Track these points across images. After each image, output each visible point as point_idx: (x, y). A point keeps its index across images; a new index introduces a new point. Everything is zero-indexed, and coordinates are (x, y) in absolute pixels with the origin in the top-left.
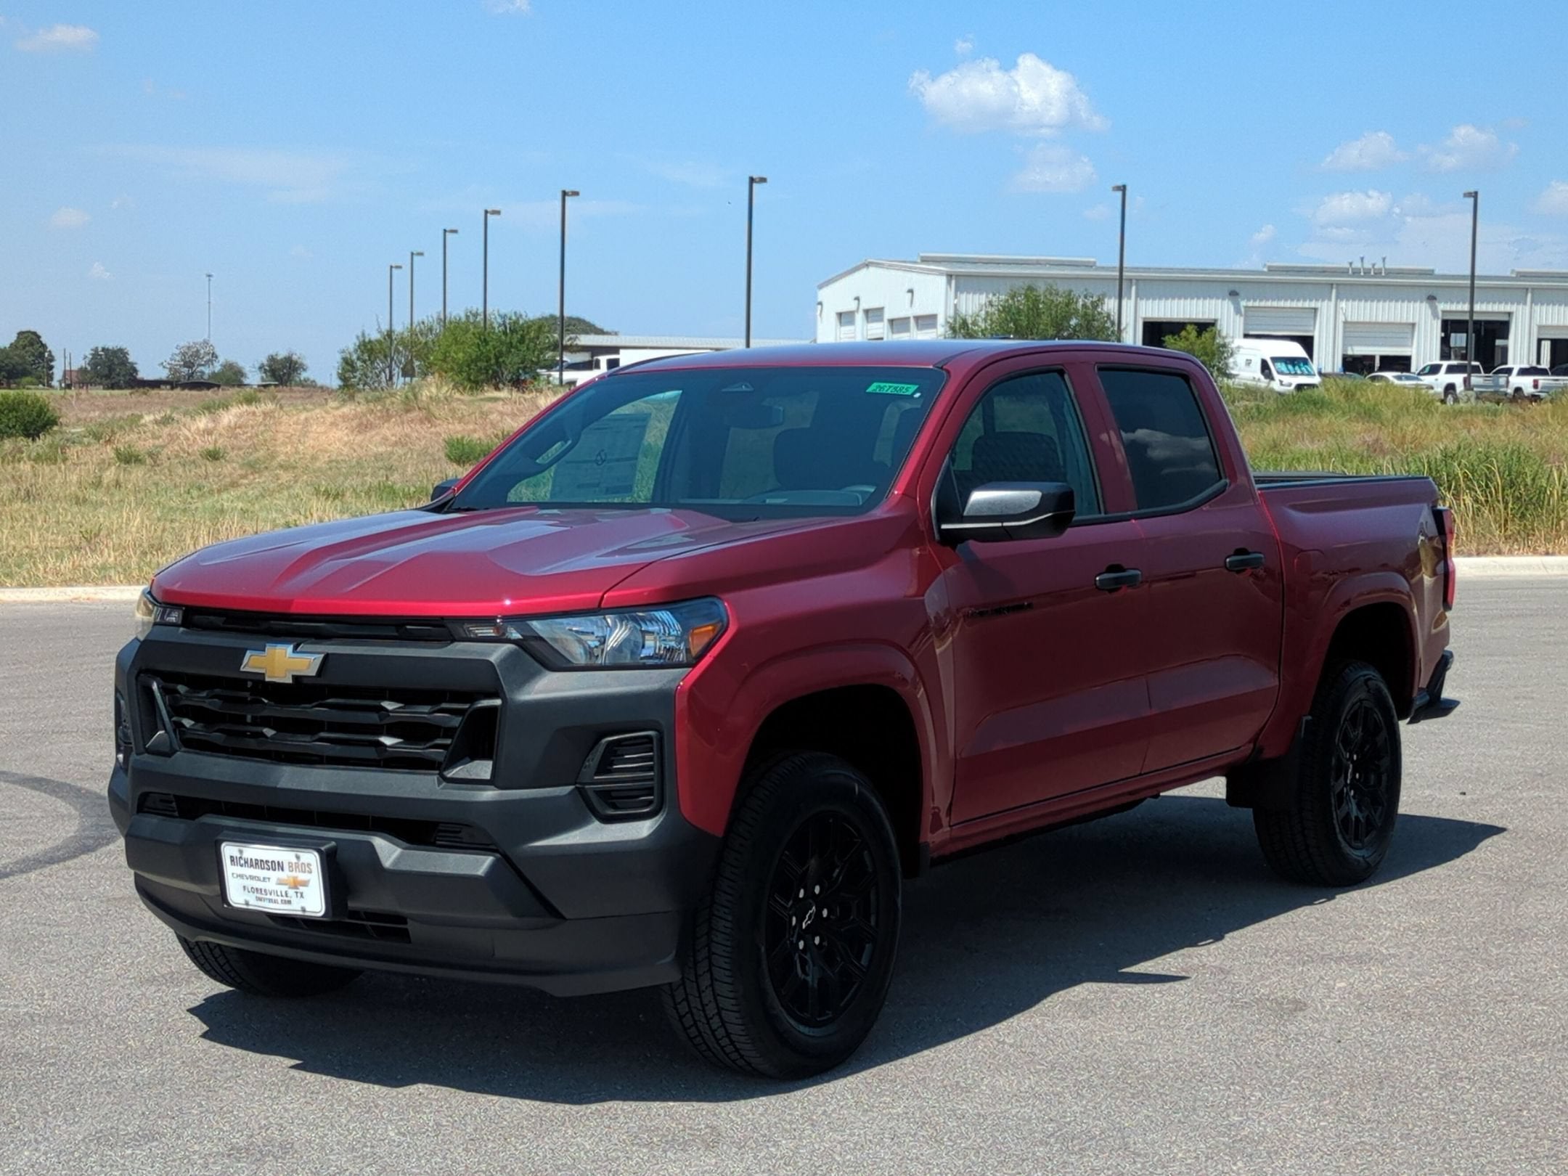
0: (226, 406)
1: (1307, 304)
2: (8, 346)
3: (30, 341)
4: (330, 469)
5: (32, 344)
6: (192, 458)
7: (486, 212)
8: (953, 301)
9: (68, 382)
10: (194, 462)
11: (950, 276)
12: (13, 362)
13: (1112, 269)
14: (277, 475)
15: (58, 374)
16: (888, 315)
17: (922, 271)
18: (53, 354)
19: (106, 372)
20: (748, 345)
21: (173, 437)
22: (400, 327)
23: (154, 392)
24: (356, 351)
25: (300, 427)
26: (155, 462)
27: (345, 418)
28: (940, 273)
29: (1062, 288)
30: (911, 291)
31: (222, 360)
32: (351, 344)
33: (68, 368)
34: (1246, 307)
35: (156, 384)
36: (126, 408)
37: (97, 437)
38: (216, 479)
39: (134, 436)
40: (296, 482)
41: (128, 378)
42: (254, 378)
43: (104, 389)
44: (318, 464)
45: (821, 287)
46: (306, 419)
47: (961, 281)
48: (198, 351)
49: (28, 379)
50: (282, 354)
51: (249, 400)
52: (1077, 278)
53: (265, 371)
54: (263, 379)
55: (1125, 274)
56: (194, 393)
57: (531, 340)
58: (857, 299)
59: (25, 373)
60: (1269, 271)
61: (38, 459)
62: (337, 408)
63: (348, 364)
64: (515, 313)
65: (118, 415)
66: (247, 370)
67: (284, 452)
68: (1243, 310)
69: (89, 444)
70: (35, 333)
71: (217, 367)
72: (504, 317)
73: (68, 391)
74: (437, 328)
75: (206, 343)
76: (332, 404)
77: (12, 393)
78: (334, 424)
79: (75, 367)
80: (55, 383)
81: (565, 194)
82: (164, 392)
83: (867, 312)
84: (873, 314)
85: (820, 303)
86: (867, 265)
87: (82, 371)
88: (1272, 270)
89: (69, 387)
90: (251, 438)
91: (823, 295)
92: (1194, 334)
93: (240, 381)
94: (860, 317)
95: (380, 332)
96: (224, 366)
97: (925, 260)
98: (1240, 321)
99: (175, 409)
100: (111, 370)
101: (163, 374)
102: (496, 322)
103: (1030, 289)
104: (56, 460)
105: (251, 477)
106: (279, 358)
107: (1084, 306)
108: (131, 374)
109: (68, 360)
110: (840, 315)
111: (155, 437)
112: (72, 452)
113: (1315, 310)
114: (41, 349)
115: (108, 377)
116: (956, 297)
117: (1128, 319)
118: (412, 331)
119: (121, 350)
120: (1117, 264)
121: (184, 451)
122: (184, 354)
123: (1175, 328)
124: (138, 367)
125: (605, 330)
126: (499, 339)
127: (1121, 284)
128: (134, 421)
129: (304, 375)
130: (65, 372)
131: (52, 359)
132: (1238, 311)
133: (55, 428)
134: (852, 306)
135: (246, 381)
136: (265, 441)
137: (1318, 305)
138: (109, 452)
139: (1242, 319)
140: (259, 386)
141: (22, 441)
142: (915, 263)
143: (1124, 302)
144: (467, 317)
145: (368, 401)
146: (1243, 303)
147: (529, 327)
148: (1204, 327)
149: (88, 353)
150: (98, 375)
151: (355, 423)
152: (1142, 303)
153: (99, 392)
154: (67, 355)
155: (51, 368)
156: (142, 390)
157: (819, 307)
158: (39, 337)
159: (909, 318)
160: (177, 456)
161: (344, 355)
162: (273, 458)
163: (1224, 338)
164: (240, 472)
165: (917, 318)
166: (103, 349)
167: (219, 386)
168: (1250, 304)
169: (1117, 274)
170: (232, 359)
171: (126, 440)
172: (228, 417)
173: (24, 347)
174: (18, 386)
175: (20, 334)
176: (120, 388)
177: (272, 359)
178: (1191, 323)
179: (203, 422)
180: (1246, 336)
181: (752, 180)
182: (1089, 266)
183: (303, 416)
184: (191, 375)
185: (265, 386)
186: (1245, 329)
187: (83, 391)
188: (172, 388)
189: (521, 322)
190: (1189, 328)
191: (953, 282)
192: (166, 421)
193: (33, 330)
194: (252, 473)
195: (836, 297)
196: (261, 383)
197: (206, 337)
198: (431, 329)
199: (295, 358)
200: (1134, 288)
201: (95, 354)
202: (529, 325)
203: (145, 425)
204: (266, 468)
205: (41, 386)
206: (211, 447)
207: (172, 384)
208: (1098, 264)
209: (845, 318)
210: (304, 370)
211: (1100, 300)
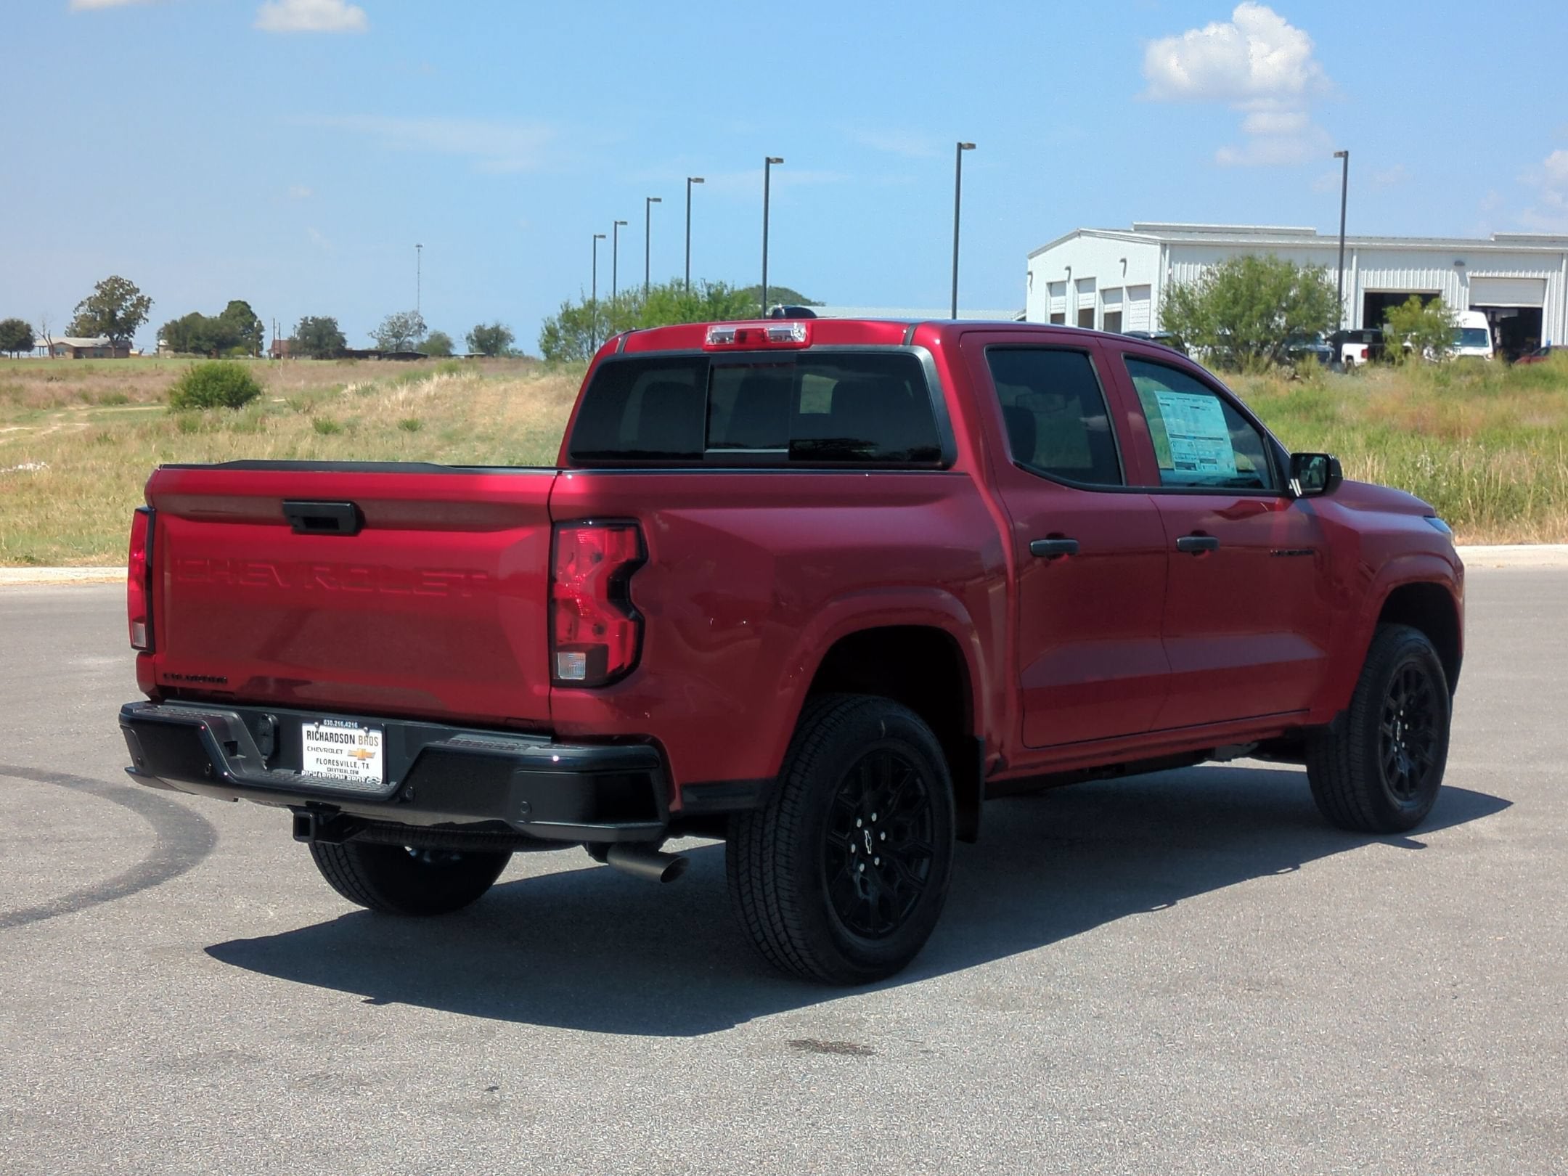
0: (428, 377)
1: (1536, 275)
2: (218, 316)
3: (240, 311)
4: (528, 441)
5: (242, 314)
6: (389, 429)
7: (689, 180)
8: (1167, 271)
9: (277, 352)
10: (391, 433)
11: (1164, 245)
12: (223, 331)
13: (1334, 238)
14: (474, 447)
15: (267, 344)
16: (1100, 285)
17: (1134, 240)
18: (263, 324)
19: (315, 342)
20: (954, 316)
21: (371, 408)
22: (603, 296)
23: (361, 362)
24: (559, 320)
25: (499, 397)
26: (353, 433)
27: (543, 389)
28: (1155, 242)
29: (1282, 257)
30: (1124, 261)
31: (430, 330)
32: (555, 313)
33: (277, 338)
34: (1472, 278)
35: (363, 355)
36: (333, 378)
37: (296, 407)
38: (412, 451)
39: (333, 407)
40: (493, 454)
41: (337, 347)
42: (461, 349)
43: (312, 359)
44: (515, 436)
45: (1031, 257)
46: (505, 390)
47: (1176, 250)
48: (407, 322)
49: (237, 349)
50: (489, 325)
51: (451, 370)
52: (1296, 247)
53: (472, 342)
54: (471, 350)
55: (1346, 243)
56: (401, 363)
57: (736, 310)
58: (1068, 269)
59: (235, 343)
60: (1496, 240)
61: (237, 429)
62: (537, 379)
63: (551, 334)
64: (721, 283)
65: (324, 384)
66: (454, 341)
67: (483, 423)
68: (1468, 280)
69: (288, 415)
70: (245, 303)
71: (425, 338)
72: (709, 287)
73: (276, 361)
74: (640, 298)
75: (416, 313)
76: (533, 374)
77: (219, 362)
78: (532, 395)
79: (284, 338)
80: (264, 353)
81: (768, 161)
82: (372, 362)
83: (1078, 281)
84: (1085, 284)
85: (1030, 273)
86: (1079, 234)
87: (292, 341)
88: (1499, 239)
89: (278, 356)
90: (448, 409)
91: (1033, 264)
92: (1417, 305)
93: (448, 351)
94: (1071, 287)
95: (584, 302)
96: (432, 337)
97: (1138, 229)
98: (1465, 291)
99: (377, 379)
100: (320, 338)
101: (372, 344)
102: (702, 292)
103: (1251, 259)
104: (254, 430)
105: (448, 449)
106: (486, 329)
107: (1306, 275)
108: (340, 345)
109: (277, 331)
110: (1050, 285)
111: (353, 408)
112: (271, 421)
113: (1545, 280)
114: (251, 320)
115: (318, 346)
116: (1170, 267)
117: (1348, 289)
118: (615, 300)
119: (330, 320)
120: (1339, 234)
121: (382, 422)
122: (393, 324)
123: (1398, 299)
124: (346, 337)
125: (813, 301)
126: (703, 310)
127: (1342, 254)
128: (335, 393)
129: (511, 346)
130: (274, 341)
131: (261, 328)
132: (1463, 281)
133: (258, 398)
134: (1063, 276)
135: (454, 352)
136: (463, 411)
137: (1548, 275)
138: (308, 422)
139: (1468, 290)
140: (466, 356)
141: (224, 410)
142: (1129, 231)
143: (1345, 272)
144: (672, 286)
145: (568, 372)
146: (1469, 274)
147: (734, 298)
148: (1428, 298)
149: (298, 323)
150: (311, 346)
151: (554, 394)
152: (1364, 273)
153: (307, 362)
154: (277, 325)
155: (261, 337)
156: (349, 360)
157: (1029, 277)
158: (249, 307)
159: (1121, 288)
160: (375, 427)
161: (548, 324)
162: (471, 429)
163: (1450, 309)
164: (436, 443)
165: (1129, 288)
166: (313, 319)
167: (425, 357)
168: (1477, 274)
169: (1338, 243)
170: (441, 330)
171: (325, 411)
172: (428, 387)
173: (235, 317)
174: (229, 356)
175: (231, 303)
176: (330, 358)
177: (480, 330)
178: (1415, 294)
179: (402, 393)
180: (1472, 308)
181: (960, 146)
182: (1308, 234)
183: (502, 387)
184: (398, 346)
185: (471, 357)
186: (1470, 300)
187: (290, 361)
188: (380, 359)
189: (725, 292)
190: (1412, 298)
191: (1168, 252)
192: (366, 391)
193: (242, 300)
194: (449, 445)
195: (1047, 267)
196: (468, 353)
197: (416, 308)
198: (635, 300)
199: (501, 328)
200: (1355, 258)
201: (305, 323)
202: (734, 296)
203: (345, 396)
204: (464, 439)
205: (251, 356)
206: (408, 418)
207: (380, 354)
208: (1318, 233)
209: (1055, 288)
210: (512, 341)
211: (1322, 270)
